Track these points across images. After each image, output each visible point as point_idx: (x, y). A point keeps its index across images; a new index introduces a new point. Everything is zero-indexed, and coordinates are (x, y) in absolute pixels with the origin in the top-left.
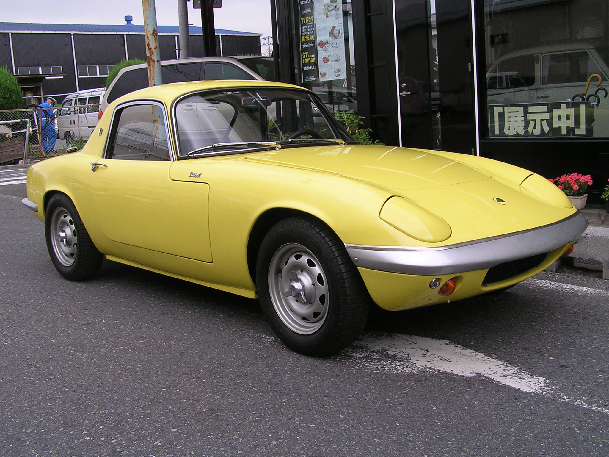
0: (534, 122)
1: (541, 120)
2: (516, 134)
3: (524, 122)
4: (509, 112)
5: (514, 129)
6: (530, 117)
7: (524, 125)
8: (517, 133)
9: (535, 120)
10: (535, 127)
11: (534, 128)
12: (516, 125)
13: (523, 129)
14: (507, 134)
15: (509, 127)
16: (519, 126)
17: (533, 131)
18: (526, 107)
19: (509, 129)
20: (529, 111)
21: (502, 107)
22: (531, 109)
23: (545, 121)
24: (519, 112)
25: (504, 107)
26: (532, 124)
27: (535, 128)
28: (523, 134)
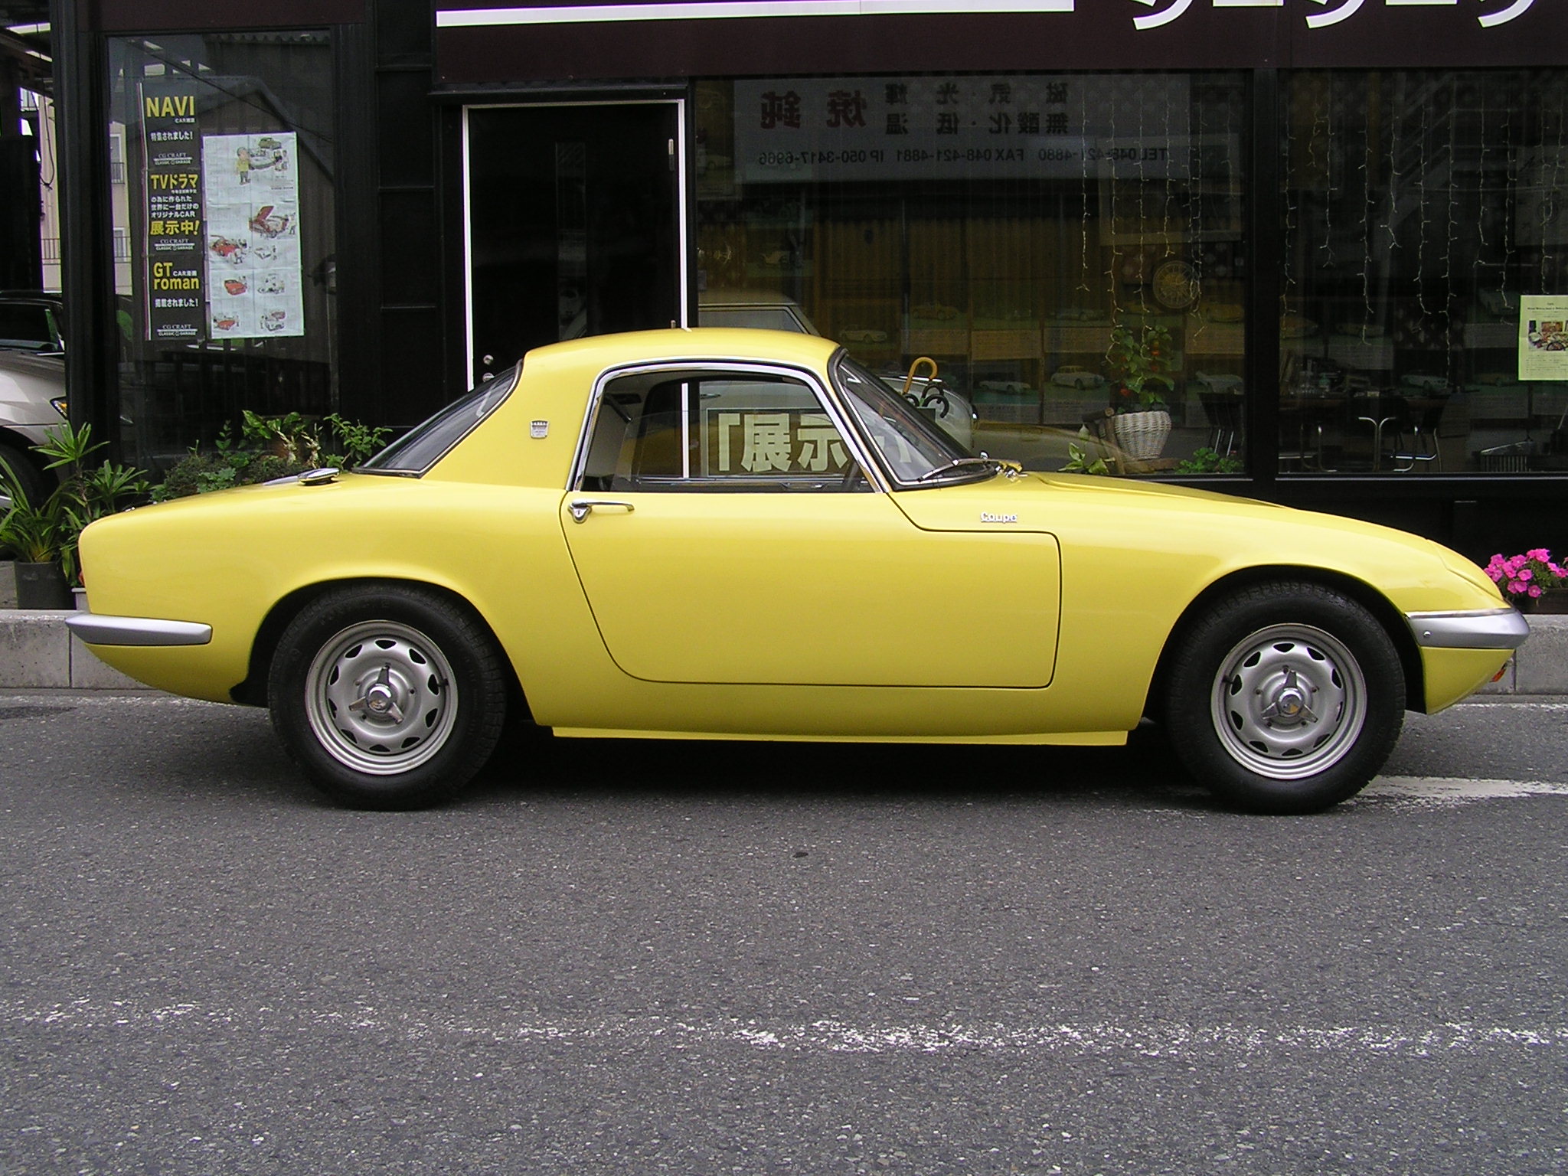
0: (813, 446)
1: (828, 441)
2: (770, 468)
3: (789, 445)
4: (755, 425)
5: (767, 459)
6: (802, 435)
7: (789, 451)
8: (773, 466)
9: (815, 442)
10: (814, 455)
11: (812, 458)
12: (771, 451)
13: (788, 459)
14: (749, 470)
15: (755, 454)
16: (778, 454)
17: (809, 464)
18: (795, 414)
19: (755, 459)
20: (802, 424)
21: (738, 415)
22: (805, 420)
23: (838, 443)
24: (778, 424)
25: (742, 413)
26: (808, 449)
27: (816, 457)
28: (786, 470)
